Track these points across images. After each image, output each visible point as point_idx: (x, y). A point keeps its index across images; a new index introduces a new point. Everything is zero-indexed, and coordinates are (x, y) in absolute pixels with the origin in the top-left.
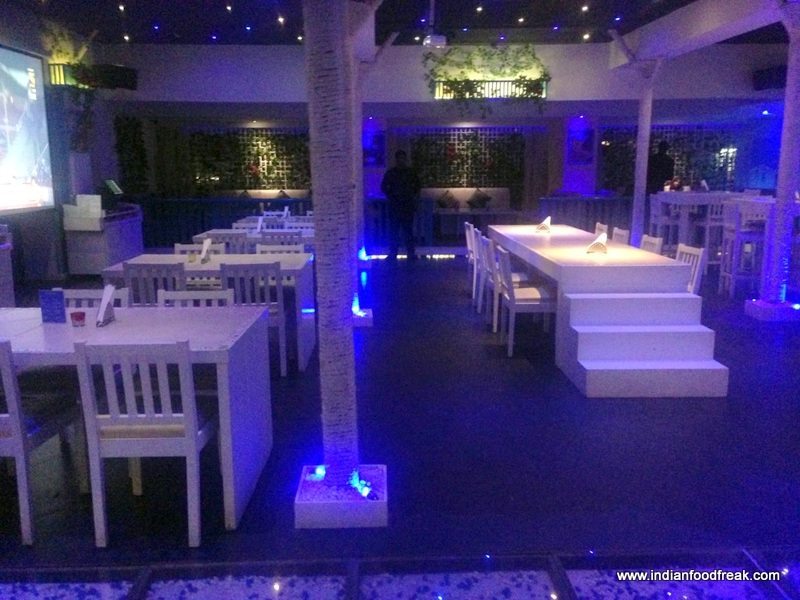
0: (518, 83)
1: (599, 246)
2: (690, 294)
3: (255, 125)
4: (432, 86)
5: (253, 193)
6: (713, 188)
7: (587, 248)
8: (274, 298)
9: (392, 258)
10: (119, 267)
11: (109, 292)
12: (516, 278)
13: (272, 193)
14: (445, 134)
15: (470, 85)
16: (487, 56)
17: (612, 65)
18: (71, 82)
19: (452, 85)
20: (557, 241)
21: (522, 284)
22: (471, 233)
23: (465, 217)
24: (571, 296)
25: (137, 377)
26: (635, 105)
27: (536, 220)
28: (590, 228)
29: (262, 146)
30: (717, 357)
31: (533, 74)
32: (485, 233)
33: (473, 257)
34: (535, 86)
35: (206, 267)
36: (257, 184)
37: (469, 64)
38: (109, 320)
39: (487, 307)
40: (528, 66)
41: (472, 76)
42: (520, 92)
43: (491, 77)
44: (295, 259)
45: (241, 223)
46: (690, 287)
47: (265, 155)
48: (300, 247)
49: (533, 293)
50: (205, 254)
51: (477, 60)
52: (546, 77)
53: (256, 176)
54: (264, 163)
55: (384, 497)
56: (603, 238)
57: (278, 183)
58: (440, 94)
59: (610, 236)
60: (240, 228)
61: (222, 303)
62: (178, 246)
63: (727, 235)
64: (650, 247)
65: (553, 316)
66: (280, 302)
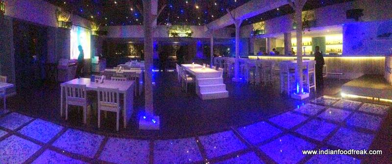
0: (186, 34)
1: (204, 68)
2: (221, 77)
3: (130, 42)
4: (168, 34)
5: (129, 56)
6: (225, 56)
7: (201, 69)
8: (134, 79)
9: (160, 71)
10: (103, 71)
11: (103, 77)
12: (187, 75)
13: (133, 57)
14: (171, 44)
15: (176, 34)
16: (180, 28)
17: (205, 31)
18: (95, 34)
19: (173, 34)
20: (195, 67)
21: (189, 77)
22: (177, 66)
23: (175, 62)
24: (198, 79)
25: (108, 94)
26: (209, 39)
27: (191, 63)
28: (202, 65)
29: (131, 47)
30: (227, 90)
31: (190, 32)
32: (180, 66)
33: (178, 71)
34: (190, 34)
35: (120, 72)
36: (130, 55)
37: (176, 29)
38: (102, 82)
39: (181, 82)
40: (188, 30)
41: (177, 32)
42: (187, 36)
43: (181, 32)
44: (139, 71)
45: (127, 63)
46: (221, 76)
47: (132, 49)
48: (140, 69)
49: (191, 79)
50: (120, 70)
51: (178, 29)
52: (192, 33)
53: (130, 53)
54: (132, 50)
55: (159, 123)
56: (204, 66)
57: (134, 55)
58: (170, 36)
59: (206, 66)
60: (127, 64)
61: (124, 80)
62: (114, 68)
63: (228, 66)
64: (213, 68)
65: (195, 83)
66: (135, 81)
